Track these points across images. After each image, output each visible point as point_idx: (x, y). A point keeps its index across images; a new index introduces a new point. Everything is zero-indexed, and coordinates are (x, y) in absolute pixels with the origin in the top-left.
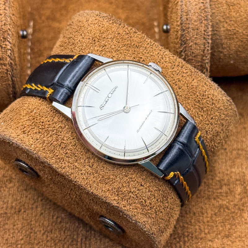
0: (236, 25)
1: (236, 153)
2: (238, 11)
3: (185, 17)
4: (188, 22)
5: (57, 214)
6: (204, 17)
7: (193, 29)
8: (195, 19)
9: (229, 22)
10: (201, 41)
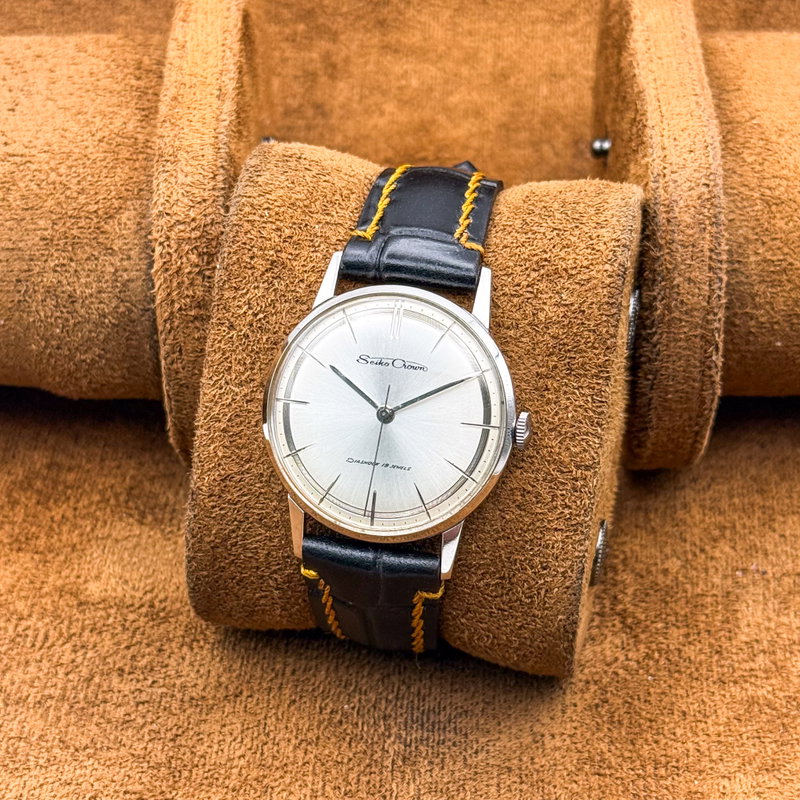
0: (786, 250)
1: (792, 581)
2: (792, 216)
3: (664, 215)
4: (670, 228)
5: (331, 705)
6: (709, 218)
7: (682, 245)
8: (689, 220)
9: (771, 243)
10: (701, 275)
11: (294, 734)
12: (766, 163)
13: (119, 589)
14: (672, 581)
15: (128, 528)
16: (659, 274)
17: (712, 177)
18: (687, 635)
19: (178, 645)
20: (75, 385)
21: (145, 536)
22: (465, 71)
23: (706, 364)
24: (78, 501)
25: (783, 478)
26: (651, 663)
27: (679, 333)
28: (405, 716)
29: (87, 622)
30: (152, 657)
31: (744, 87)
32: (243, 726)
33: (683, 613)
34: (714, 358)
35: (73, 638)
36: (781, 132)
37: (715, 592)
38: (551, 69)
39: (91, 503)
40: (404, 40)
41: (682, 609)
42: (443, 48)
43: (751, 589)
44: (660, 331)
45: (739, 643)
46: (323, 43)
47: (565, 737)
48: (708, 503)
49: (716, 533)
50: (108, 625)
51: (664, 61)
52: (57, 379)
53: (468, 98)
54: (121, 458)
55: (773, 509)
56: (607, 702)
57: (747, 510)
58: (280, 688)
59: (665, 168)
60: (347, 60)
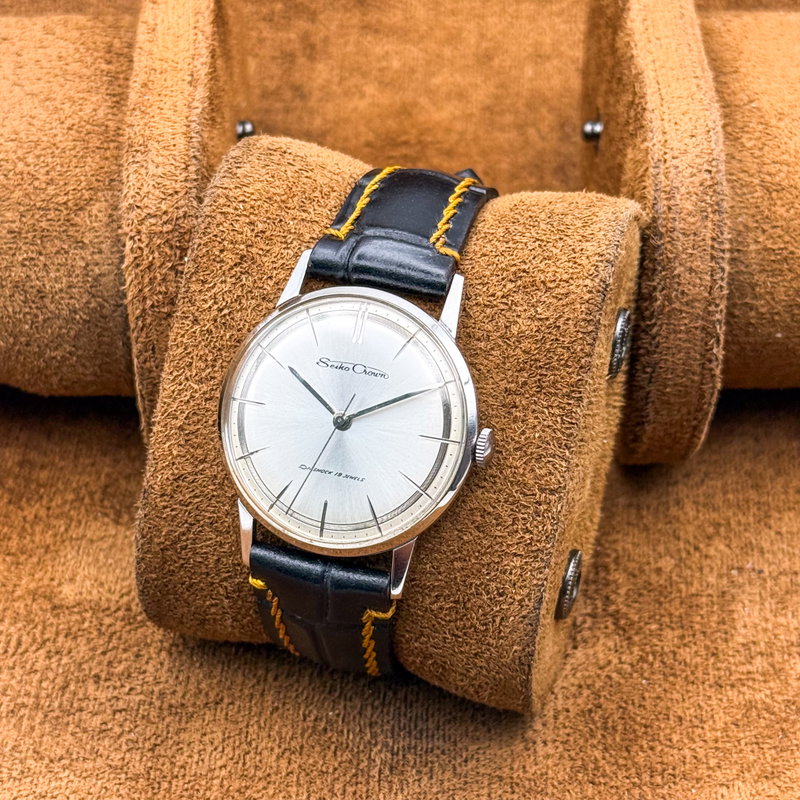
0: (787, 238)
1: (788, 580)
2: (793, 203)
3: (665, 202)
4: (671, 216)
5: (315, 712)
6: (711, 205)
7: (684, 234)
8: (691, 208)
9: (771, 231)
10: (703, 264)
11: (277, 742)
12: (766, 148)
13: (95, 592)
14: (666, 580)
15: (104, 528)
16: (659, 264)
17: (714, 163)
18: (682, 637)
19: (156, 651)
20: (45, 383)
21: (120, 536)
22: (447, 52)
23: (706, 357)
24: (51, 500)
25: (778, 473)
26: (645, 666)
27: (679, 325)
28: (392, 723)
29: (61, 627)
30: (129, 663)
31: (743, 70)
32: (224, 734)
33: (677, 613)
34: (715, 351)
35: (48, 643)
36: (781, 116)
37: (710, 591)
38: (536, 51)
39: (65, 502)
40: (385, 20)
41: (677, 609)
42: (425, 28)
43: (747, 588)
44: (659, 322)
45: (735, 645)
46: (301, 22)
47: (557, 744)
48: (702, 499)
49: (711, 530)
50: (84, 630)
51: (663, 41)
52: (27, 376)
53: (451, 80)
54: (96, 456)
55: (769, 506)
56: (600, 707)
57: (742, 507)
58: (262, 695)
59: (665, 153)
60: (326, 40)
